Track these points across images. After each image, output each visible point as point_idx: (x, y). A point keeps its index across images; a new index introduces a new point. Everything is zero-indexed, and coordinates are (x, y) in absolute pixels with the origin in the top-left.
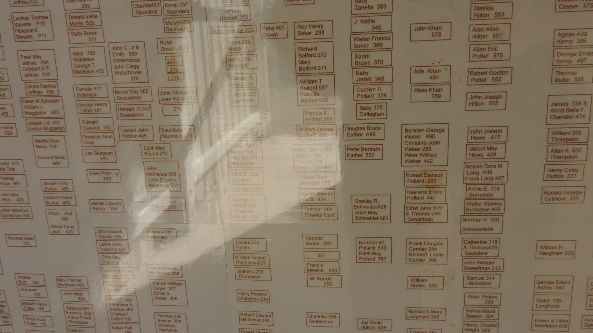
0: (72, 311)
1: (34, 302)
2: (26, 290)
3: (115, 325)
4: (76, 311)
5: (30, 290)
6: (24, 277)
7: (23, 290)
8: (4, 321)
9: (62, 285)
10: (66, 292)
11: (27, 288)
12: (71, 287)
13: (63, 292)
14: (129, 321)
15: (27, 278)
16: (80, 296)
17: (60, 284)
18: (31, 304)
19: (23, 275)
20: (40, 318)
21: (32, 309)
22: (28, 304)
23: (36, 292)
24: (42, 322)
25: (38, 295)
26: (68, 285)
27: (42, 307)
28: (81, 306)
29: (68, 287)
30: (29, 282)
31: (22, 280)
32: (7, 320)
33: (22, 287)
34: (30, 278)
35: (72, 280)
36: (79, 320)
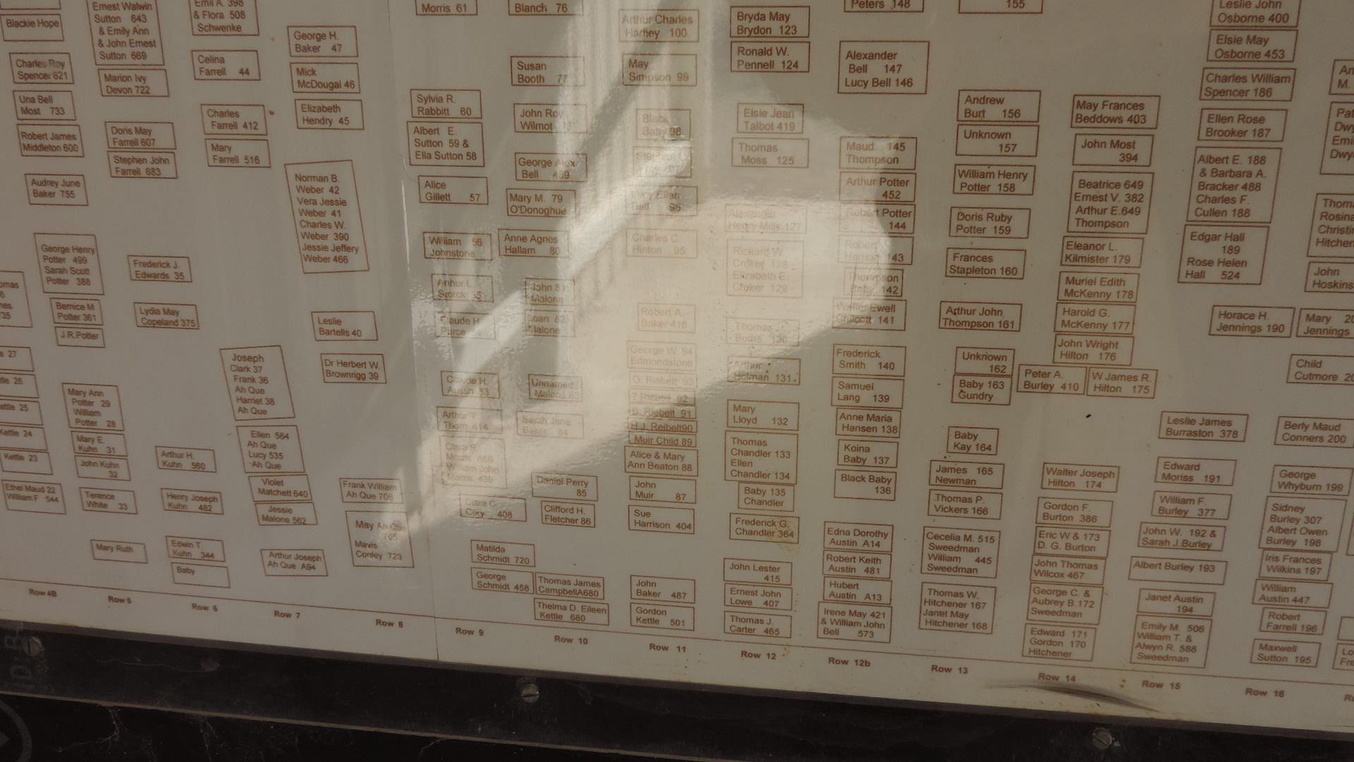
0: (1092, 192)
1: (993, 169)
2: (980, 135)
3: (1200, 230)
4: (1103, 191)
5: (990, 136)
6: (984, 100)
7: (972, 134)
8: (894, 224)
9: (1087, 119)
10: (1091, 139)
11: (984, 129)
12: (1109, 124)
13: (1081, 140)
14: (1243, 219)
15: (993, 101)
16: (1126, 151)
17: (1080, 118)
18: (983, 175)
19: (980, 95)
20: (998, 213)
21: (983, 189)
22: (974, 174)
23: (1004, 141)
24: (999, 224)
25: (1009, 149)
26: (1102, 119)
27: (1010, 181)
28: (1122, 179)
29: (1102, 125)
30: (994, 112)
31: (976, 107)
32: (901, 220)
33: (968, 129)
34: (1001, 101)
35: (1118, 106)
36: (1107, 217)
